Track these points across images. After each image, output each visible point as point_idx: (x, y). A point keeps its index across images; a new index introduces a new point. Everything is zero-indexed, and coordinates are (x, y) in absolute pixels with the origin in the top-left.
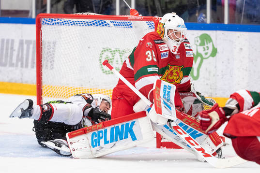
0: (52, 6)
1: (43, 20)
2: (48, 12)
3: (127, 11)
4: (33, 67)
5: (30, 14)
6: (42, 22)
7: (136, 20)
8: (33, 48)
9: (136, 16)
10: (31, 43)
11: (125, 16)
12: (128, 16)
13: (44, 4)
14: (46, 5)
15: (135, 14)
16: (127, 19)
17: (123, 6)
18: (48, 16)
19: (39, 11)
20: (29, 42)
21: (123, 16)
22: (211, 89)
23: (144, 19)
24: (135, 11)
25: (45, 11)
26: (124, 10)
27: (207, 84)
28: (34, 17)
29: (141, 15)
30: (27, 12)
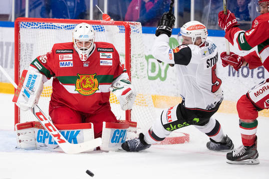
0: (30, 10)
1: (21, 23)
2: (27, 16)
3: (100, 16)
4: (12, 67)
5: (10, 18)
6: (20, 26)
7: (108, 24)
8: (12, 49)
9: (108, 20)
10: (10, 45)
11: (98, 21)
12: (101, 21)
13: (23, 8)
14: (24, 10)
15: (107, 19)
16: (99, 23)
17: (97, 11)
18: (27, 20)
19: (18, 15)
20: (8, 44)
21: (96, 21)
22: (177, 89)
23: (115, 24)
24: (107, 16)
25: (24, 15)
26: (97, 15)
27: (174, 85)
28: (13, 20)
29: (112, 20)
30: (7, 16)
